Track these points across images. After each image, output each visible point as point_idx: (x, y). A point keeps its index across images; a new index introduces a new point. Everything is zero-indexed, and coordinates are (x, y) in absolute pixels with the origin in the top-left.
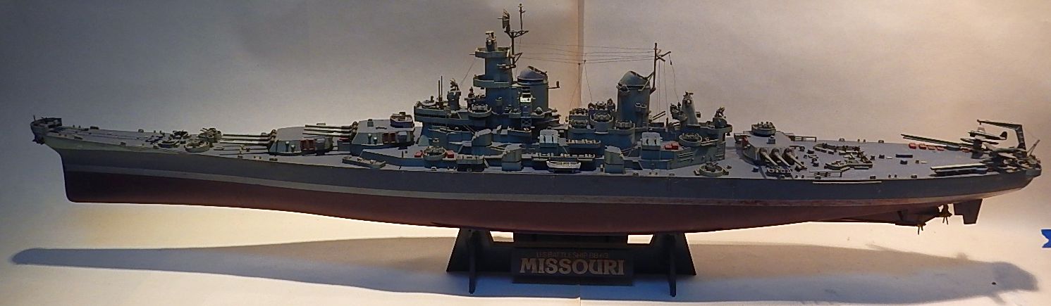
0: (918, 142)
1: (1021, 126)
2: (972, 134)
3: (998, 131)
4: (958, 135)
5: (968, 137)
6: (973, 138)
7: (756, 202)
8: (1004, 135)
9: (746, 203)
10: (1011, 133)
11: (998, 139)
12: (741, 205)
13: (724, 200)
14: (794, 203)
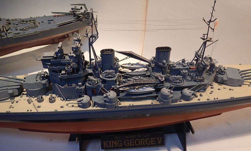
1: (85, 4)
3: (80, 7)
6: (72, 10)
11: (80, 9)
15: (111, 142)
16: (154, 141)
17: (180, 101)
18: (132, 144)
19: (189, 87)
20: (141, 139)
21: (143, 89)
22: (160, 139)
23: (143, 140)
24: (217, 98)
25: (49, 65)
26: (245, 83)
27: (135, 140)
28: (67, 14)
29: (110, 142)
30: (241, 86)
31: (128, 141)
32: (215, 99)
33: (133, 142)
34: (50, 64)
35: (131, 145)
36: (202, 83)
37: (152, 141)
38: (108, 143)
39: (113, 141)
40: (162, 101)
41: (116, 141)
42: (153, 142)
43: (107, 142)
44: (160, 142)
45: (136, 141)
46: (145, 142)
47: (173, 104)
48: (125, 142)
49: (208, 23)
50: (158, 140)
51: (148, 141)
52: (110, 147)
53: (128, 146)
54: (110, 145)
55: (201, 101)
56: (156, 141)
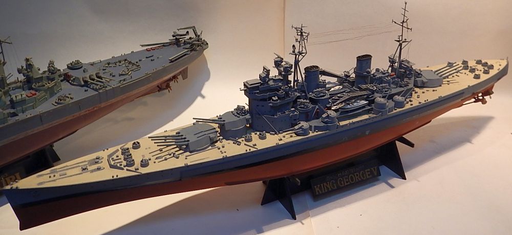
0: (150, 47)
1: (194, 27)
2: (173, 36)
3: (184, 32)
4: (167, 38)
5: (172, 38)
6: (175, 38)
7: (94, 108)
8: (188, 32)
9: (89, 111)
10: (191, 31)
11: (185, 35)
12: (87, 113)
13: (76, 114)
14: (113, 101)
15: (324, 185)
16: (369, 173)
17: (395, 110)
18: (347, 182)
19: (398, 94)
20: (355, 174)
21: (357, 103)
22: (374, 169)
23: (357, 175)
24: (427, 100)
25: (258, 93)
26: (444, 83)
27: (348, 176)
28: (165, 45)
29: (322, 185)
30: (441, 86)
31: (342, 179)
32: (425, 101)
33: (347, 180)
34: (258, 91)
35: (346, 184)
36: (408, 87)
37: (367, 173)
38: (320, 188)
39: (325, 184)
40: (381, 112)
41: (328, 183)
42: (369, 175)
43: (318, 186)
44: (376, 174)
45: (350, 177)
46: (360, 177)
47: (390, 113)
48: (339, 183)
49: (402, 24)
50: (374, 170)
51: (363, 174)
52: (323, 192)
53: (343, 185)
54: (323, 190)
55: (414, 106)
56: (372, 172)
